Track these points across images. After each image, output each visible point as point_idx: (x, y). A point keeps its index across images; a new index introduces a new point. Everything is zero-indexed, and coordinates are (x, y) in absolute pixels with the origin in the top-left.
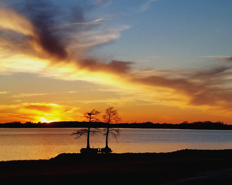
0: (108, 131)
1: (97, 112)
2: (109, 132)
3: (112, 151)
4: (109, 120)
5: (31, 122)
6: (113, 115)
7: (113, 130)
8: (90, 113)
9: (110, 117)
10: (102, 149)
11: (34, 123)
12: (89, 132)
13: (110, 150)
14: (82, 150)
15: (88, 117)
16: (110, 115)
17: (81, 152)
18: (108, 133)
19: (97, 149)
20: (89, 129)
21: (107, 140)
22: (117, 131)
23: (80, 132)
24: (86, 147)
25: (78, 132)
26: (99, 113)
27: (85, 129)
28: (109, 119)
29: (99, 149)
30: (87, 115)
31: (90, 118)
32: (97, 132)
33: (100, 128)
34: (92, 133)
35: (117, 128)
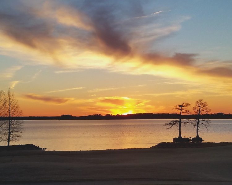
0: (198, 121)
1: (188, 104)
2: (200, 122)
3: (203, 141)
4: (199, 112)
5: (111, 115)
6: (204, 107)
7: (203, 121)
8: (181, 105)
9: (200, 109)
10: (194, 139)
11: (113, 115)
12: (180, 122)
13: (201, 140)
14: (175, 139)
15: (179, 109)
16: (200, 107)
17: (173, 141)
18: (198, 123)
19: (189, 139)
20: (180, 120)
21: (197, 130)
22: (207, 122)
23: (172, 123)
24: (177, 137)
25: (170, 123)
26: (189, 105)
27: (177, 120)
28: (199, 110)
29: (190, 138)
30: (178, 107)
31: (181, 110)
32: (187, 122)
33: (191, 119)
34: (184, 123)
35: (207, 119)
